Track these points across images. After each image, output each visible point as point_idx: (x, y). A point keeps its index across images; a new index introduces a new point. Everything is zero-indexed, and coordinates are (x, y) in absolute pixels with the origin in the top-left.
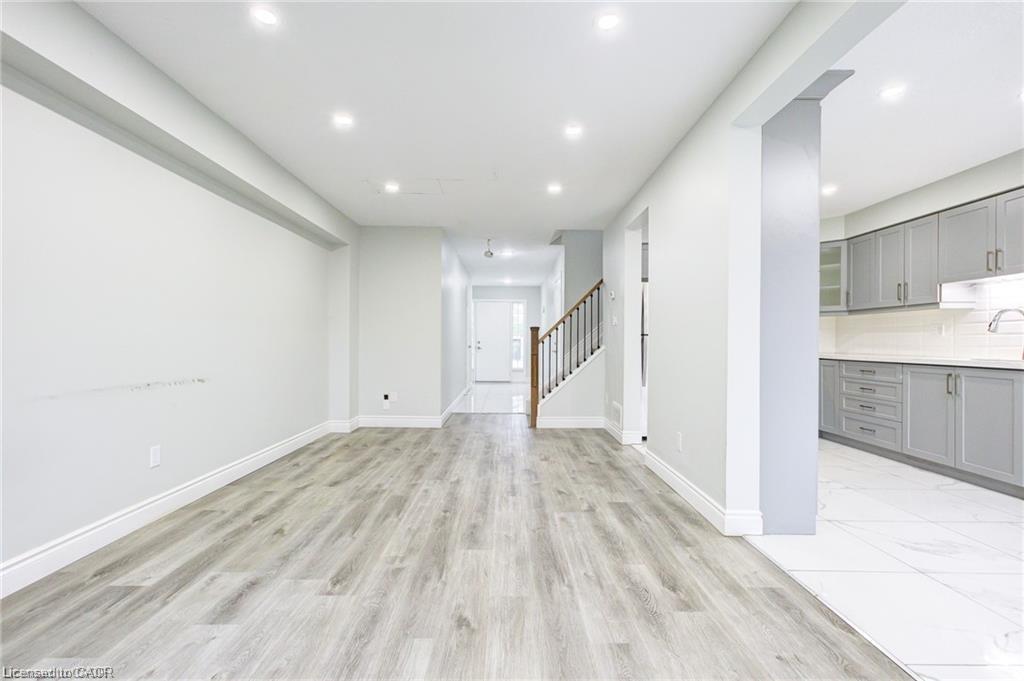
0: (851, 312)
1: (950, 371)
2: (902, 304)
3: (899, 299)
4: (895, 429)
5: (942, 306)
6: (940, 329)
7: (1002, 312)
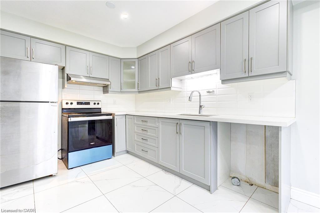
0: (139, 92)
1: (177, 121)
2: (158, 88)
3: (157, 86)
4: (155, 151)
5: (172, 89)
6: (170, 100)
7: (193, 92)
